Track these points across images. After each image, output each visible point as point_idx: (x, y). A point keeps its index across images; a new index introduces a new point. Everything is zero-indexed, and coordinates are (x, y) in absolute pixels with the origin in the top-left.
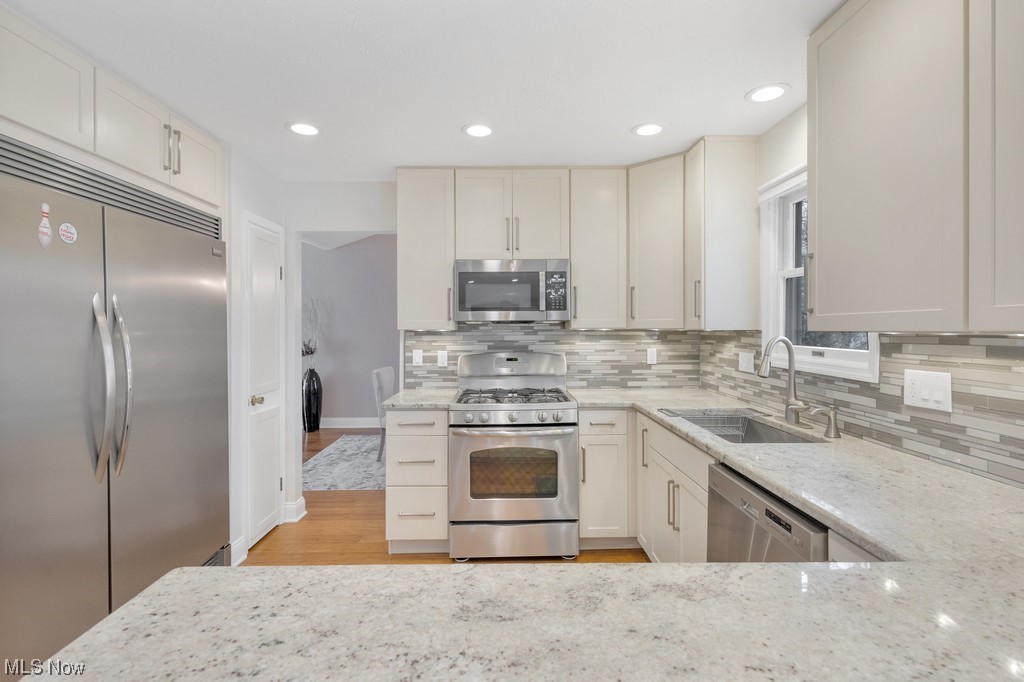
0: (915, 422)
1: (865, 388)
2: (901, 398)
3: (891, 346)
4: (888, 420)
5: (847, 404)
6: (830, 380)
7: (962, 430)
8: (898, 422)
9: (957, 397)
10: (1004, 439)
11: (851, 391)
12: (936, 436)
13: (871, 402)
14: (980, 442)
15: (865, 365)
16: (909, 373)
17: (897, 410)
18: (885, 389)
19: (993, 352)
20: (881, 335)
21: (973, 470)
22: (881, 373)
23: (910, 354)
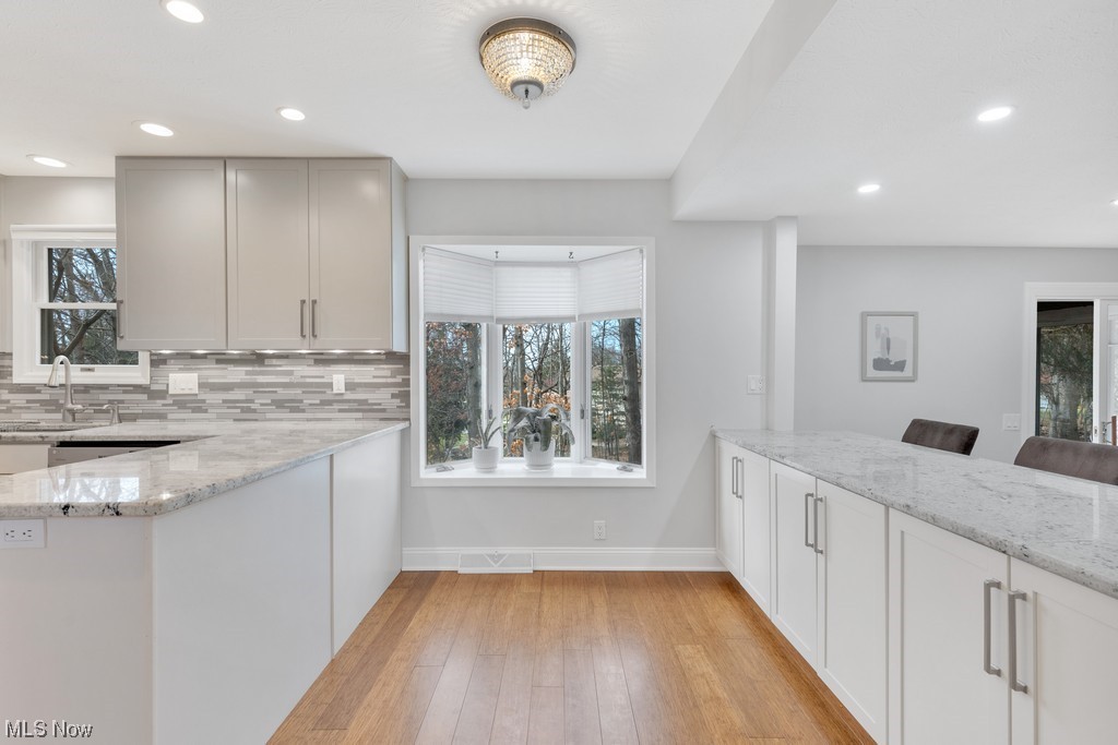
0: (175, 403)
1: (138, 388)
2: (167, 391)
3: (158, 361)
4: (158, 405)
5: (122, 402)
6: (104, 388)
7: (204, 401)
8: (164, 405)
9: (201, 386)
10: (225, 401)
11: (125, 392)
12: (189, 408)
13: (145, 397)
14: (212, 406)
15: (139, 374)
16: (172, 376)
17: (164, 398)
18: (154, 387)
19: (219, 361)
20: (151, 355)
21: (209, 420)
22: (151, 378)
23: (172, 365)
